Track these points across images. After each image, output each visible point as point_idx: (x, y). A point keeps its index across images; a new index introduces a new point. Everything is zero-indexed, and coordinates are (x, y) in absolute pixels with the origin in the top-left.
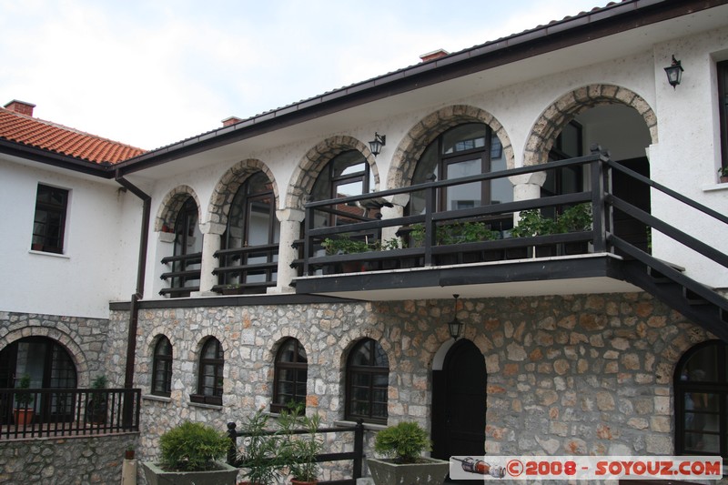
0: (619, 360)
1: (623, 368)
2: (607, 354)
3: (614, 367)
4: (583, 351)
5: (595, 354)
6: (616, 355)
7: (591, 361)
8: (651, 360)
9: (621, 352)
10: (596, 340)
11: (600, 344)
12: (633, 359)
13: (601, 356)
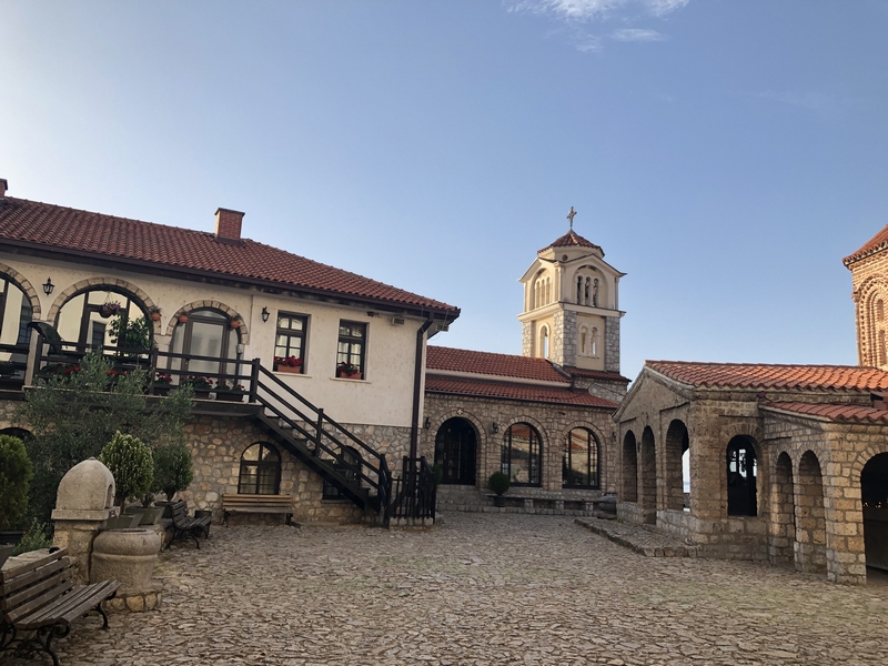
0: (216, 450)
1: (217, 454)
2: (209, 447)
3: (213, 453)
4: (196, 444)
5: (202, 446)
6: (214, 447)
7: (200, 450)
8: (232, 450)
9: (217, 446)
10: (204, 439)
11: (206, 441)
12: (223, 449)
13: (206, 447)
